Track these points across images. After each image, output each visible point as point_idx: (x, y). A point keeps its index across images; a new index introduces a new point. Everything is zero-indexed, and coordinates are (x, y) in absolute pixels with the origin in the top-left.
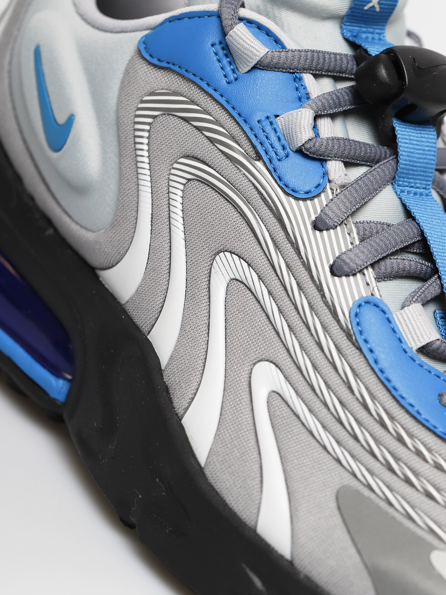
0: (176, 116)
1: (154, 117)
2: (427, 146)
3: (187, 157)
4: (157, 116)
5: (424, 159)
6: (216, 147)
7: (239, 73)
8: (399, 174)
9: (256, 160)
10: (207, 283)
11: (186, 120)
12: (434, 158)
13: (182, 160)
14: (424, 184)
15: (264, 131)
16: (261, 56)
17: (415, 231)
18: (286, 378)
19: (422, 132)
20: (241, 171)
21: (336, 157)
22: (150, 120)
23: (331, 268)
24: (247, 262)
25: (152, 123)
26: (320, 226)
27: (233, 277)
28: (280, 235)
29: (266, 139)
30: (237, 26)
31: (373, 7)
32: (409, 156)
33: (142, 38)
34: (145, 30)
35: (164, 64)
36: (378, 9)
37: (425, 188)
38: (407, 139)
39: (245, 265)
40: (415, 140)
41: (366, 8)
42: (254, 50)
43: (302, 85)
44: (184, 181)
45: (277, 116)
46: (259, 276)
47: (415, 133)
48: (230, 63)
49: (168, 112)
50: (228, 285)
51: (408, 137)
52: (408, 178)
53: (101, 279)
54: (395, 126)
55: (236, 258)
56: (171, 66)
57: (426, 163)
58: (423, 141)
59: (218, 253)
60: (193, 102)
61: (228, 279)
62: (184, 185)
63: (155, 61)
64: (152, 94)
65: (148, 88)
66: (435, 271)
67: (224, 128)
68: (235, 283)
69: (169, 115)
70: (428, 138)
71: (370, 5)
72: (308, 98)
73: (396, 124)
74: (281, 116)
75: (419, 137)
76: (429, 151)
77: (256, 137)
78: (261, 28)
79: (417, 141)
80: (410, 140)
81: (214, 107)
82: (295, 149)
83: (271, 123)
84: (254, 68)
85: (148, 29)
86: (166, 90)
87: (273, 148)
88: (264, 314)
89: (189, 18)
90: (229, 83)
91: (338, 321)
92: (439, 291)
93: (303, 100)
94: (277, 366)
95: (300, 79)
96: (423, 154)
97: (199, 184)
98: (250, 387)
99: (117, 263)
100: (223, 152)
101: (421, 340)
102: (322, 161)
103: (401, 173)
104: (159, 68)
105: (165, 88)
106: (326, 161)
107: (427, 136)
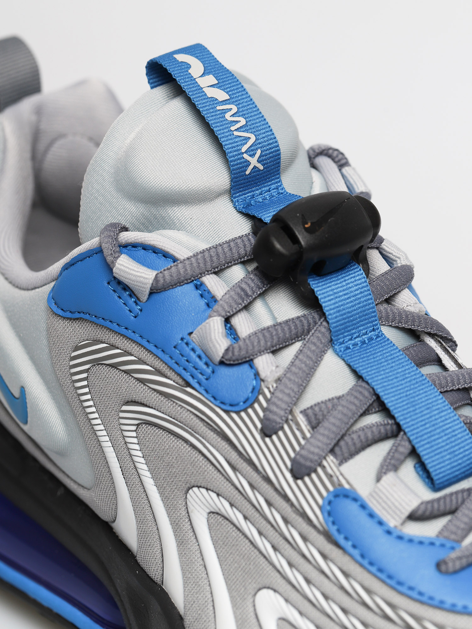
0: (105, 364)
1: (87, 371)
2: (357, 290)
3: (128, 403)
4: (89, 369)
5: (359, 304)
6: (148, 386)
7: (142, 303)
8: (334, 334)
9: (186, 387)
10: (189, 523)
11: (114, 366)
12: (370, 297)
13: (125, 408)
14: (370, 327)
15: (182, 356)
16: (151, 282)
17: (366, 393)
18: (287, 600)
19: (346, 278)
20: (177, 404)
21: (261, 352)
22: (84, 375)
23: (292, 471)
24: (215, 492)
25: (88, 377)
26: (268, 433)
27: (208, 511)
28: (234, 456)
29: (187, 363)
30: (118, 261)
31: (255, 167)
32: (339, 311)
33: (49, 294)
34: (51, 282)
35: (77, 315)
36: (261, 168)
37: (374, 330)
38: (331, 295)
39: (214, 495)
40: (341, 291)
41: (248, 172)
42: (142, 279)
43: (205, 290)
44: (134, 428)
45: (190, 334)
46: (230, 503)
47: (338, 284)
48: (130, 296)
49: (97, 362)
50: (208, 521)
51: (331, 293)
52: (348, 331)
53: (114, 531)
54: (313, 288)
55: (203, 491)
56: (82, 315)
57: (362, 307)
58: (350, 288)
59: (187, 492)
60: (114, 347)
61: (206, 515)
62: (135, 431)
63: (68, 315)
64: (77, 348)
65: (72, 345)
66: (399, 428)
67: (148, 365)
68: (213, 516)
69: (98, 364)
70: (356, 281)
71: (251, 167)
72: (216, 301)
73: (314, 286)
74: (194, 333)
75: (344, 286)
76: (361, 293)
77: (178, 364)
78: (146, 248)
79: (344, 290)
80: (335, 293)
81: (131, 345)
82: (217, 363)
83: (187, 344)
84: (151, 293)
85: (53, 281)
86: (87, 340)
87: (196, 369)
88: (247, 541)
89: (81, 261)
90: (135, 317)
91: (314, 527)
92: (410, 447)
93: (210, 304)
94: (275, 591)
95: (202, 284)
96: (355, 300)
97: (147, 427)
98: (258, 620)
99: (116, 518)
100: (155, 390)
101: (403, 511)
102: (249, 362)
103: (337, 331)
104: (74, 320)
105: (86, 338)
106: (252, 360)
107: (353, 280)
